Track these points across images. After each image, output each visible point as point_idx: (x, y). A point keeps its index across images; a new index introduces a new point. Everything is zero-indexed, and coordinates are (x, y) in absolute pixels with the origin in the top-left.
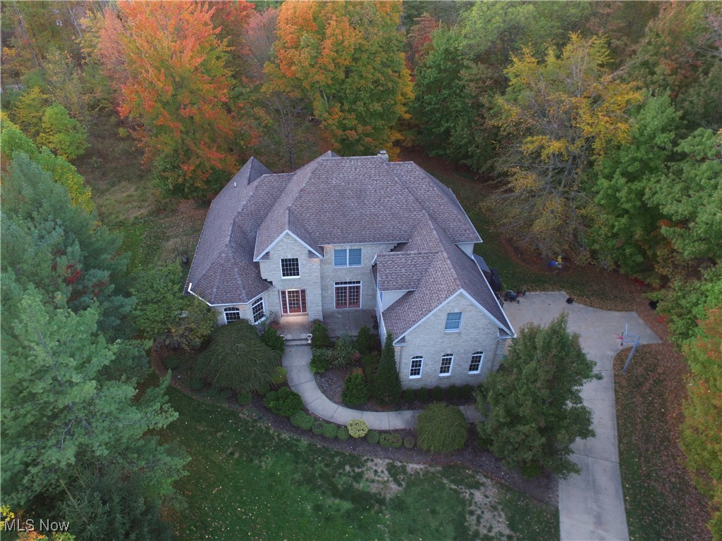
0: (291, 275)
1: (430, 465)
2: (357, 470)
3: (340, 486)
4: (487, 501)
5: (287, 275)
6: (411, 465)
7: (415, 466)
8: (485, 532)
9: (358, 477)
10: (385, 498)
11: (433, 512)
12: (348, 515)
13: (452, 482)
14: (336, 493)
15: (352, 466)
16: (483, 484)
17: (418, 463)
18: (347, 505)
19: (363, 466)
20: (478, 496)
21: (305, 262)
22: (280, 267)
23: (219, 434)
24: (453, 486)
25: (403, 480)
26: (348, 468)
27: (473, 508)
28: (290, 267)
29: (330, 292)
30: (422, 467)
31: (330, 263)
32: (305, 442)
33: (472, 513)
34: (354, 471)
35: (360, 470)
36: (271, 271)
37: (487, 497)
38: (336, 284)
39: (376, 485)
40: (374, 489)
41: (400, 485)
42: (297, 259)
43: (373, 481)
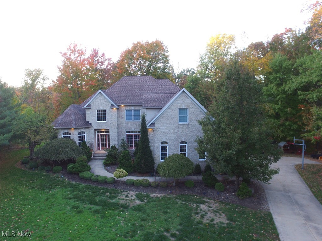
0: (102, 120)
3: (97, 200)
5: (100, 120)
8: (207, 222)
9: (113, 198)
10: (128, 206)
11: (165, 212)
13: (184, 201)
14: (93, 203)
15: (110, 193)
21: (109, 112)
22: (95, 114)
23: (32, 181)
24: (184, 203)
25: (146, 200)
28: (102, 115)
31: (123, 118)
35: (115, 195)
36: (91, 116)
38: (128, 132)
42: (105, 110)
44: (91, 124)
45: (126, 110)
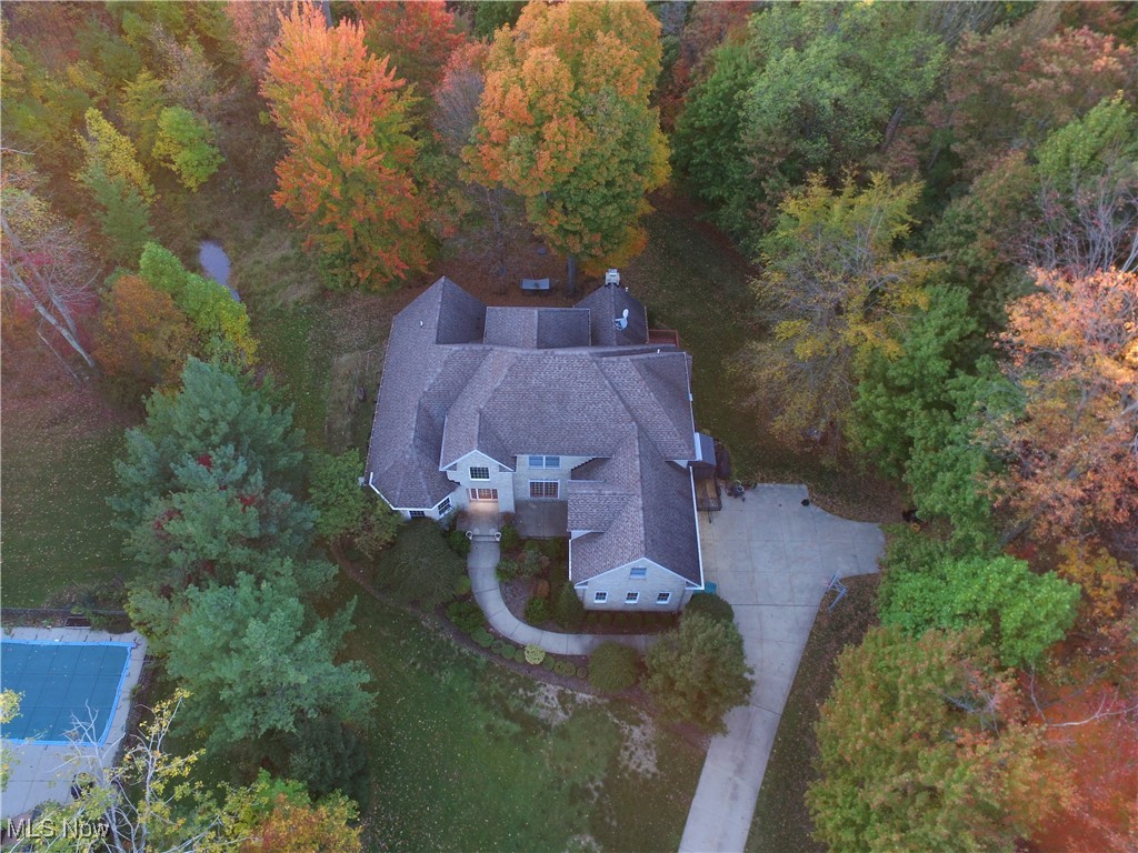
0: (480, 478)
1: (599, 697)
2: (529, 694)
3: (511, 709)
4: (643, 738)
5: (476, 478)
6: (580, 694)
7: (585, 696)
8: (634, 767)
9: (529, 701)
10: (550, 726)
12: (516, 738)
13: (616, 716)
14: (508, 715)
16: (643, 722)
17: (588, 693)
18: (516, 728)
19: (536, 690)
20: (637, 732)
21: (495, 472)
22: (467, 472)
24: (616, 721)
25: (571, 709)
26: (521, 691)
27: (628, 744)
28: (479, 472)
29: (523, 486)
30: (591, 697)
31: (524, 465)
32: (483, 659)
33: (626, 748)
34: (526, 694)
35: (532, 694)
37: (644, 735)
38: (531, 485)
39: (544, 711)
40: (542, 714)
41: (567, 713)
42: (487, 468)
43: (543, 707)
44: (458, 483)
45: (530, 457)
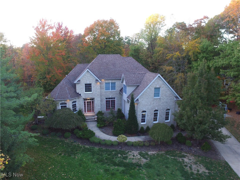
0: (88, 92)
1: (159, 152)
2: (124, 156)
3: (117, 162)
4: (191, 161)
6: (150, 152)
7: (152, 152)
8: (196, 172)
9: (126, 158)
10: (141, 165)
11: (167, 167)
12: (123, 172)
13: (171, 156)
15: (121, 154)
16: (186, 156)
17: (153, 151)
18: (121, 169)
19: (127, 154)
20: (186, 160)
21: (94, 85)
22: (84, 87)
23: (54, 148)
26: (119, 155)
27: (185, 164)
28: (88, 87)
29: (103, 102)
30: (156, 152)
31: (103, 89)
32: (96, 148)
33: (186, 166)
34: (123, 156)
35: (126, 156)
36: (80, 89)
37: (190, 160)
39: (135, 160)
40: (134, 161)
41: (147, 159)
42: (91, 84)
43: (133, 159)
44: (80, 95)
45: (105, 83)
